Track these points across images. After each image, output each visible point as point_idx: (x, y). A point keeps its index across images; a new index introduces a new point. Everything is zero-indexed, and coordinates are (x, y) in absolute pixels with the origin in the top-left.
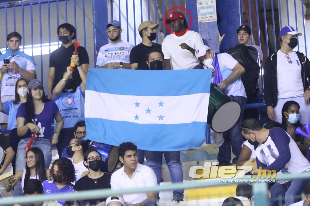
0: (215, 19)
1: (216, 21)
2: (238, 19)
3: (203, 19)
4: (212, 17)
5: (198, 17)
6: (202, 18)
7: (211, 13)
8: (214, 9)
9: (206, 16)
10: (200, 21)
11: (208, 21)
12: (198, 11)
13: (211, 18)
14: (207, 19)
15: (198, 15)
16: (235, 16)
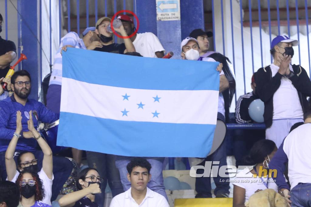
0: (177, 18)
1: (179, 20)
2: (201, 19)
3: (164, 17)
4: (174, 14)
5: (157, 13)
6: (162, 15)
7: (173, 10)
8: (177, 5)
9: (166, 13)
10: (160, 19)
11: (169, 20)
12: (157, 6)
13: (174, 16)
14: (168, 16)
15: (157, 11)
16: (197, 16)
